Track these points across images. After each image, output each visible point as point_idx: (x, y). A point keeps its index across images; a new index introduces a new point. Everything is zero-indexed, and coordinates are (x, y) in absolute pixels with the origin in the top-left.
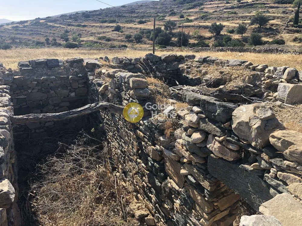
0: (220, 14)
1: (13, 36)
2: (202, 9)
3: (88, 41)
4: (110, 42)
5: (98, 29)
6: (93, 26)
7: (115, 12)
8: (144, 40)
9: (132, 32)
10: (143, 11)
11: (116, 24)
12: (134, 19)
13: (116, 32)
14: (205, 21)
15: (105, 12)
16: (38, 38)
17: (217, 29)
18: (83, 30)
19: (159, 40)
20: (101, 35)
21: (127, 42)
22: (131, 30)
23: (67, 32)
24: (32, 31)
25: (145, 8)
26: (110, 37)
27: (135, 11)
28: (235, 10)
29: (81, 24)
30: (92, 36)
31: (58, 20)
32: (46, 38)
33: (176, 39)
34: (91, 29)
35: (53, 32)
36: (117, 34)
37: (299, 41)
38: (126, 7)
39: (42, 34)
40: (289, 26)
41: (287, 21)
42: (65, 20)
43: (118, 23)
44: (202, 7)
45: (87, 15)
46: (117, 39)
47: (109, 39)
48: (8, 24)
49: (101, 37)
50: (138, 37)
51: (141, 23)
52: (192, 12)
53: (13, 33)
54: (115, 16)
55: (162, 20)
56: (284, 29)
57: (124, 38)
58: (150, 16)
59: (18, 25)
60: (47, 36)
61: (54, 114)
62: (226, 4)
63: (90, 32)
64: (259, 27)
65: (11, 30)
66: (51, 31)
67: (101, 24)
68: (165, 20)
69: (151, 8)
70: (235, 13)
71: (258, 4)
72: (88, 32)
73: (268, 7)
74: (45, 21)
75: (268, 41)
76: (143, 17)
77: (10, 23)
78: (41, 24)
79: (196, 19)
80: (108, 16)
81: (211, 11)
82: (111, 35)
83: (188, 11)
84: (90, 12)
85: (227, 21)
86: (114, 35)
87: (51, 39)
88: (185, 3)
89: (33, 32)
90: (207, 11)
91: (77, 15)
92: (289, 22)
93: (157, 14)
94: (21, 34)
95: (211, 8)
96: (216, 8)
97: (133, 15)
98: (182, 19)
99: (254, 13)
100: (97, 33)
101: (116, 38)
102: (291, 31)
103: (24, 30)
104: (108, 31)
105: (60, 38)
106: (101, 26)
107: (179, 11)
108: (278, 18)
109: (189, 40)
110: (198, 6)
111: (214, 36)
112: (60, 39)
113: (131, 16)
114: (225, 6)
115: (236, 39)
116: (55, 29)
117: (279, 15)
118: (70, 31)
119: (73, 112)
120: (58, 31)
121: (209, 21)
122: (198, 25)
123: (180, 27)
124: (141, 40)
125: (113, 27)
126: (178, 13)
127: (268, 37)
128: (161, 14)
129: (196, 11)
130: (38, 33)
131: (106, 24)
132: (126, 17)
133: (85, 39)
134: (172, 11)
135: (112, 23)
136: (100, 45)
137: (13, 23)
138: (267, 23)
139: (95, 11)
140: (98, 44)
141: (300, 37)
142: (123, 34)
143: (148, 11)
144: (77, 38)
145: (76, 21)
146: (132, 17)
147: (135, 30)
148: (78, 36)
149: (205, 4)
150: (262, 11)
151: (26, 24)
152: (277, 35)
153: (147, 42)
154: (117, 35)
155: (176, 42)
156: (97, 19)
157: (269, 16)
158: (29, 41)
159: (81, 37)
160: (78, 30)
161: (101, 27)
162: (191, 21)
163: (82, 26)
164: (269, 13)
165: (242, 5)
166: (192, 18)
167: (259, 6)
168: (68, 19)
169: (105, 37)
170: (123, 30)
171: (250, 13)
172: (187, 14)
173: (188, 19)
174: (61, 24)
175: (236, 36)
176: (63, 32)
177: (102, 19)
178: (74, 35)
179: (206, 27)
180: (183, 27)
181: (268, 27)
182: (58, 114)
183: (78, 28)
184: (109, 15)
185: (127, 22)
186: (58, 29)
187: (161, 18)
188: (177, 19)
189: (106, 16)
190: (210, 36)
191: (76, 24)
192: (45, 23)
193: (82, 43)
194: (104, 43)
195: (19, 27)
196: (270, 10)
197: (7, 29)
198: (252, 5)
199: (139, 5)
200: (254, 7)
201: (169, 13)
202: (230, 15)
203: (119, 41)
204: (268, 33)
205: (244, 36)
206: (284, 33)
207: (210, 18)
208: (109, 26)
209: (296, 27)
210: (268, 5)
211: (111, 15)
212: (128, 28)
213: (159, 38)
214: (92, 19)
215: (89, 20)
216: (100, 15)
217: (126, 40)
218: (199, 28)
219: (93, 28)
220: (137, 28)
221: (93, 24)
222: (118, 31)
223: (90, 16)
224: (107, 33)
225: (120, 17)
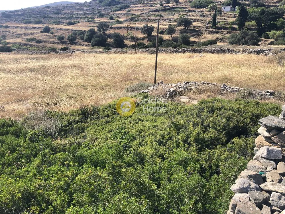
0: (147, 16)
2: (129, 11)
3: (15, 43)
4: (41, 44)
5: (23, 30)
6: (16, 27)
7: (40, 13)
8: (79, 42)
9: (63, 34)
10: (69, 12)
11: (44, 25)
12: (62, 20)
13: (46, 34)
14: (135, 23)
15: (28, 13)
17: (148, 30)
18: (7, 32)
19: (95, 41)
20: (29, 37)
21: (61, 44)
22: (62, 32)
25: (72, 9)
26: (41, 39)
27: (61, 12)
28: (160, 13)
29: (2, 24)
30: (18, 37)
33: (112, 40)
34: (15, 30)
36: (47, 35)
37: (220, 41)
38: (51, 7)
40: (209, 27)
41: (206, 23)
43: (45, 24)
44: (128, 9)
46: (48, 41)
49: (30, 38)
50: (72, 38)
51: (70, 24)
52: (120, 14)
54: (40, 16)
55: (92, 21)
56: (206, 30)
57: (56, 39)
58: (79, 18)
62: (149, 7)
63: (15, 34)
64: (184, 28)
67: (26, 25)
68: (95, 21)
69: (78, 9)
70: (161, 16)
71: (178, 7)
72: (12, 34)
73: (187, 10)
75: (195, 41)
76: (71, 18)
79: (126, 21)
81: (138, 13)
82: (41, 37)
83: (116, 13)
84: (11, 12)
85: (156, 23)
86: (45, 37)
88: (111, 6)
90: (134, 13)
92: (208, 24)
93: (84, 15)
95: (137, 10)
96: (142, 10)
97: (60, 16)
98: (112, 20)
99: (176, 16)
100: (24, 34)
102: (211, 32)
106: (26, 27)
107: (106, 13)
108: (198, 20)
109: (124, 41)
110: (124, 8)
111: (146, 37)
113: (57, 17)
114: (150, 9)
115: (167, 39)
117: (198, 18)
121: (139, 22)
122: (129, 27)
123: (111, 28)
124: (75, 41)
125: (40, 28)
126: (106, 15)
127: (194, 37)
128: (89, 15)
129: (123, 13)
131: (32, 25)
132: (52, 18)
133: (11, 41)
134: (100, 13)
135: (38, 24)
136: (31, 48)
138: (191, 25)
139: (16, 11)
140: (28, 46)
141: (220, 37)
143: (75, 13)
144: (2, 40)
146: (59, 18)
147: (66, 32)
148: (2, 37)
149: (131, 6)
150: (183, 14)
152: (200, 35)
153: (81, 43)
154: (48, 37)
155: (112, 43)
156: (20, 20)
157: (190, 19)
159: (5, 39)
161: (26, 28)
162: (121, 23)
163: (3, 26)
164: (189, 15)
165: (165, 8)
166: (122, 20)
167: (180, 10)
169: (35, 38)
170: (53, 31)
171: (173, 16)
172: (116, 16)
173: (119, 21)
175: (166, 37)
177: (26, 20)
179: (137, 29)
180: (115, 28)
181: (192, 28)
184: (33, 16)
185: (55, 23)
187: (90, 19)
188: (107, 21)
189: (30, 17)
190: (143, 37)
193: (8, 45)
194: (35, 45)
196: (190, 14)
198: (173, 8)
199: (64, 6)
200: (176, 10)
201: (98, 15)
202: (157, 18)
203: (51, 43)
204: (193, 34)
205: (173, 37)
206: (207, 34)
207: (138, 20)
208: (36, 27)
209: (215, 29)
210: (187, 9)
211: (35, 15)
212: (57, 29)
213: (94, 39)
214: (14, 19)
215: (11, 20)
216: (23, 15)
217: (58, 41)
218: (131, 29)
219: (17, 29)
220: (68, 29)
221: (17, 25)
222: (48, 32)
223: (12, 17)
224: (36, 34)
225: (46, 18)
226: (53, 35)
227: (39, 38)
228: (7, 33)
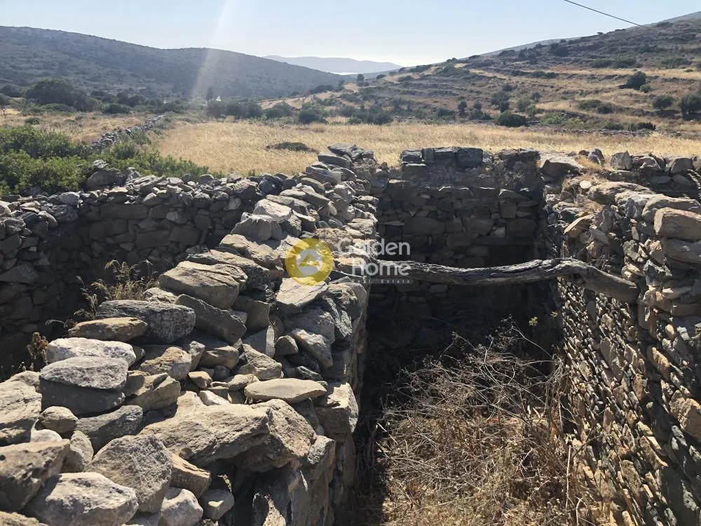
1: (397, 97)
3: (553, 111)
4: (608, 116)
5: (584, 82)
6: (571, 77)
7: (639, 40)
9: (676, 92)
11: (635, 70)
12: (687, 57)
13: (629, 91)
15: (610, 41)
16: (445, 101)
18: (547, 86)
20: (588, 98)
21: (657, 116)
22: (675, 87)
23: (508, 88)
24: (435, 86)
26: (612, 102)
27: (694, 35)
29: (543, 70)
30: (564, 99)
31: (492, 63)
32: (460, 102)
34: (565, 82)
35: (478, 89)
36: (631, 95)
38: (672, 24)
39: (455, 95)
42: (509, 63)
43: (640, 66)
45: (561, 51)
46: (628, 109)
47: (608, 107)
48: (392, 73)
49: (589, 101)
50: (691, 103)
53: (399, 91)
54: (636, 49)
57: (651, 105)
59: (411, 74)
60: (462, 98)
61: (456, 269)
65: (396, 85)
66: (473, 88)
67: (595, 72)
72: (557, 90)
74: (465, 65)
77: (397, 71)
78: (457, 73)
80: (615, 49)
82: (616, 98)
84: (571, 42)
86: (624, 98)
87: (470, 104)
89: (437, 90)
91: (538, 50)
94: (414, 93)
97: (687, 46)
100: (580, 92)
101: (626, 106)
103: (421, 84)
104: (610, 88)
105: (490, 104)
106: (592, 75)
112: (489, 106)
113: (680, 48)
116: (482, 82)
118: (515, 88)
119: (497, 271)
120: (490, 87)
125: (623, 77)
130: (446, 92)
131: (606, 71)
132: (666, 51)
133: (547, 106)
135: (622, 67)
136: (582, 123)
137: (402, 70)
139: (584, 39)
140: (577, 119)
142: (648, 94)
144: (529, 104)
145: (531, 63)
146: (682, 51)
147: (684, 86)
148: (533, 98)
151: (426, 73)
154: (633, 99)
156: (586, 59)
158: (424, 108)
159: (537, 102)
160: (535, 85)
161: (593, 77)
163: (546, 75)
168: (515, 60)
169: (598, 102)
170: (652, 85)
174: (498, 71)
176: (500, 89)
177: (598, 59)
178: (523, 96)
182: (464, 270)
183: (535, 80)
184: (619, 48)
185: (668, 64)
186: (490, 82)
189: (612, 51)
191: (532, 71)
192: (466, 69)
193: (538, 115)
194: (592, 118)
195: (413, 79)
197: (390, 82)
203: (633, 113)
208: (614, 76)
211: (625, 47)
212: (666, 80)
214: (573, 58)
215: (566, 60)
216: (595, 47)
217: (653, 111)
219: (571, 81)
220: (694, 80)
221: (574, 72)
222: (637, 88)
223: (570, 52)
224: (606, 92)
225: (649, 52)
226: (646, 94)
227: (608, 101)
228: (548, 89)
